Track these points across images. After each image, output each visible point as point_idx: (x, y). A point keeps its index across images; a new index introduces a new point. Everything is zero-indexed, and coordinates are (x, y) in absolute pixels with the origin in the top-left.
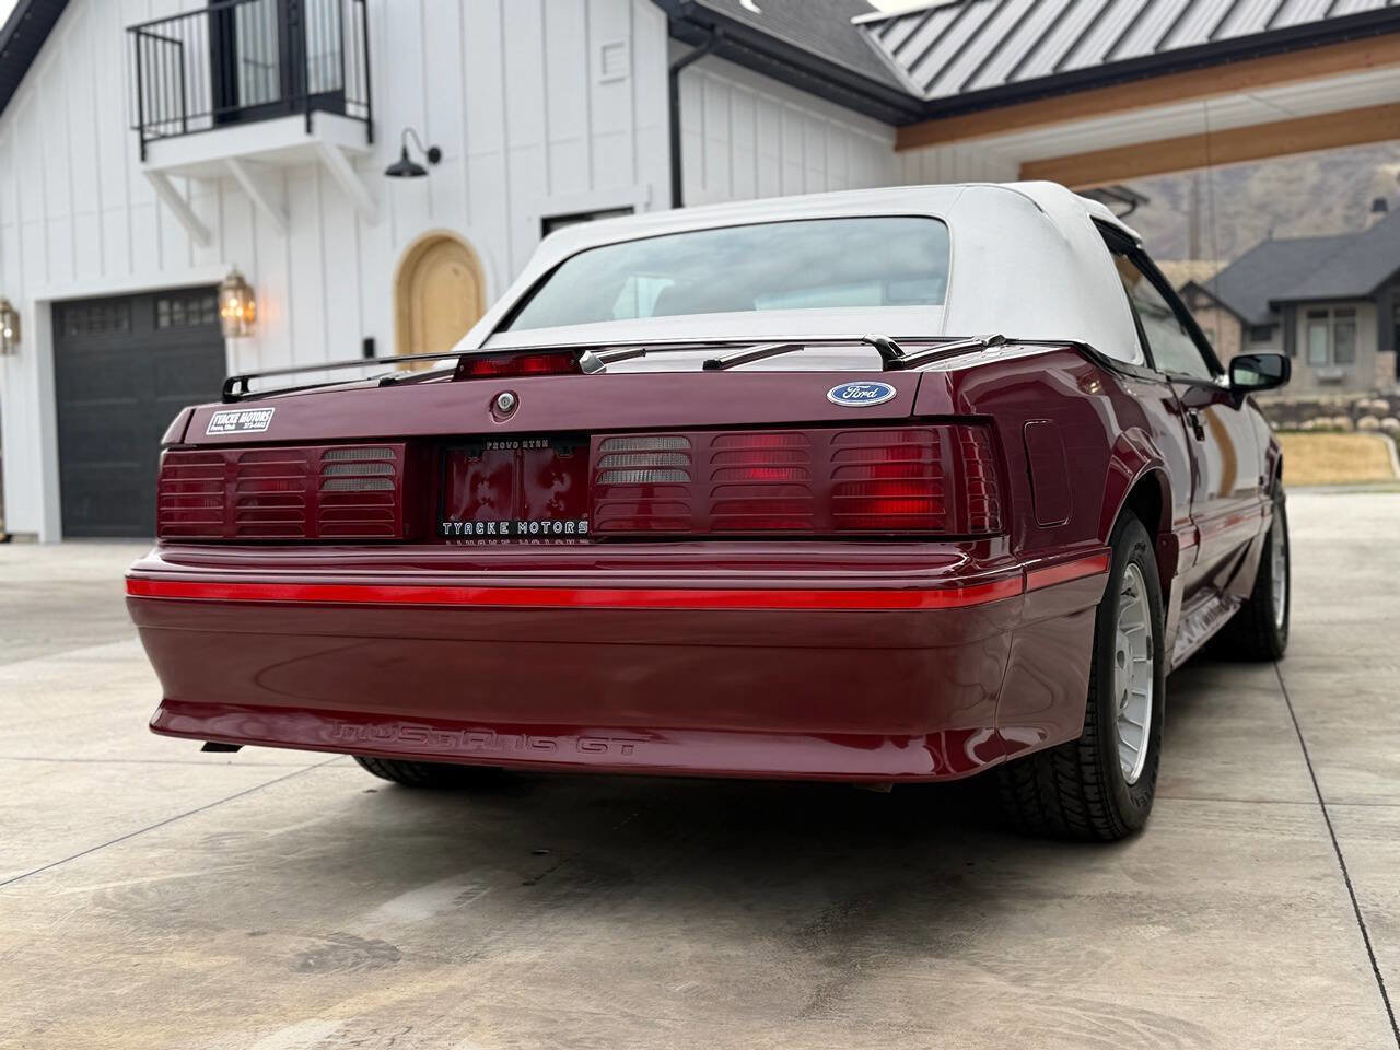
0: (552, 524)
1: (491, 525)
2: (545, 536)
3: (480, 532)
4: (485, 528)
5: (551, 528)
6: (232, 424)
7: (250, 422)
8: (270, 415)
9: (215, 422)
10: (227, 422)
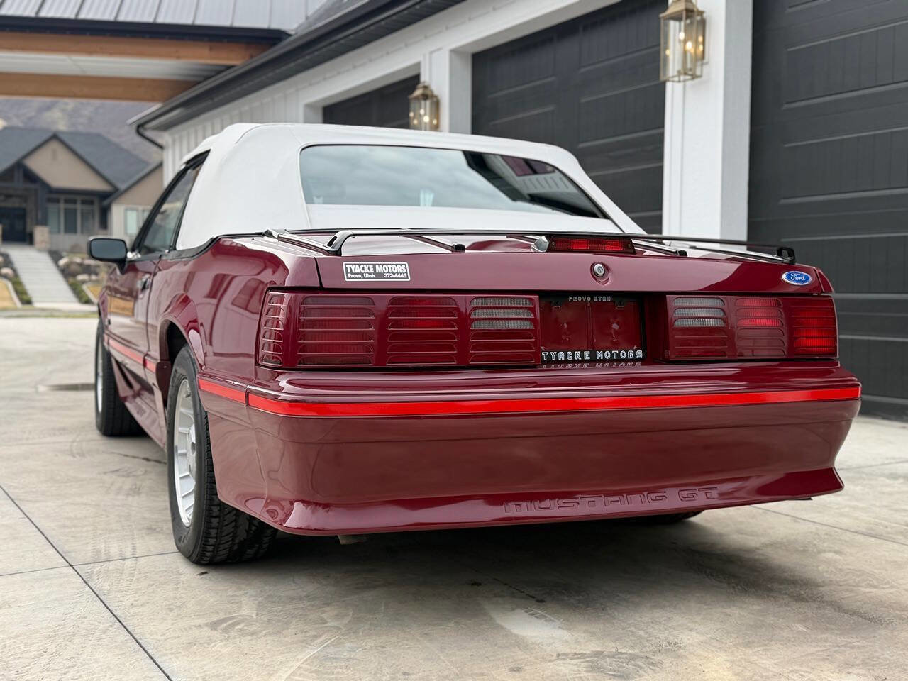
0: (619, 352)
1: (578, 353)
2: (614, 361)
3: (570, 358)
4: (574, 356)
5: (618, 355)
6: (370, 274)
7: (389, 272)
8: (406, 268)
9: (349, 271)
10: (363, 272)
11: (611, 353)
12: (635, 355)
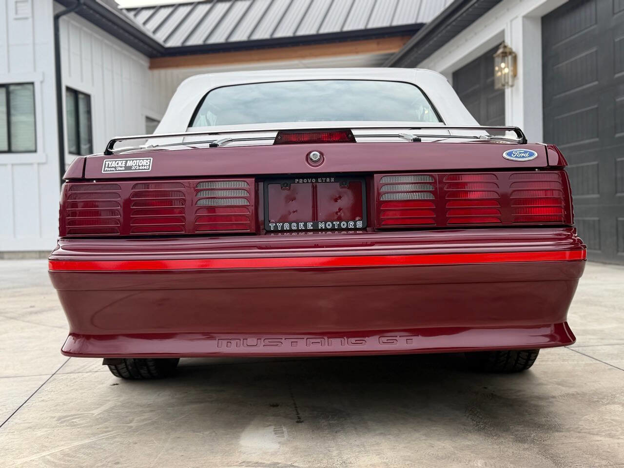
0: (340, 223)
1: (301, 224)
2: (336, 230)
3: (294, 228)
4: (298, 226)
5: (339, 225)
6: (122, 167)
7: (136, 165)
8: (150, 162)
9: (107, 166)
10: (117, 166)
11: (332, 223)
12: (355, 225)
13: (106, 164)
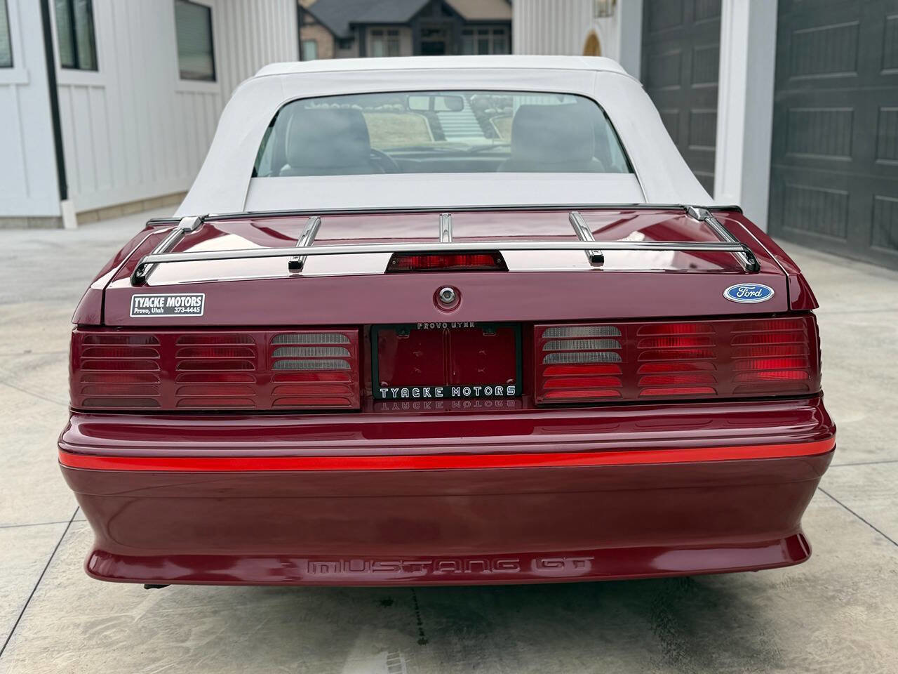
0: (483, 388)
1: (427, 390)
2: (477, 398)
4: (421, 393)
5: (482, 392)
6: (159, 308)
7: (180, 306)
8: (201, 301)
10: (152, 306)
11: (472, 389)
12: (505, 392)
13: (135, 302)
